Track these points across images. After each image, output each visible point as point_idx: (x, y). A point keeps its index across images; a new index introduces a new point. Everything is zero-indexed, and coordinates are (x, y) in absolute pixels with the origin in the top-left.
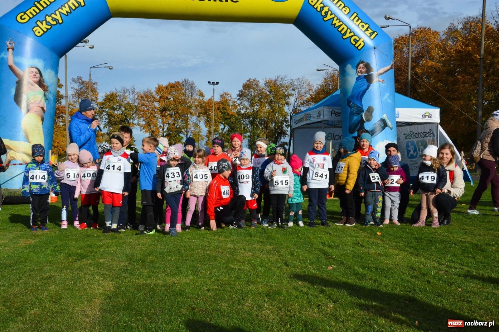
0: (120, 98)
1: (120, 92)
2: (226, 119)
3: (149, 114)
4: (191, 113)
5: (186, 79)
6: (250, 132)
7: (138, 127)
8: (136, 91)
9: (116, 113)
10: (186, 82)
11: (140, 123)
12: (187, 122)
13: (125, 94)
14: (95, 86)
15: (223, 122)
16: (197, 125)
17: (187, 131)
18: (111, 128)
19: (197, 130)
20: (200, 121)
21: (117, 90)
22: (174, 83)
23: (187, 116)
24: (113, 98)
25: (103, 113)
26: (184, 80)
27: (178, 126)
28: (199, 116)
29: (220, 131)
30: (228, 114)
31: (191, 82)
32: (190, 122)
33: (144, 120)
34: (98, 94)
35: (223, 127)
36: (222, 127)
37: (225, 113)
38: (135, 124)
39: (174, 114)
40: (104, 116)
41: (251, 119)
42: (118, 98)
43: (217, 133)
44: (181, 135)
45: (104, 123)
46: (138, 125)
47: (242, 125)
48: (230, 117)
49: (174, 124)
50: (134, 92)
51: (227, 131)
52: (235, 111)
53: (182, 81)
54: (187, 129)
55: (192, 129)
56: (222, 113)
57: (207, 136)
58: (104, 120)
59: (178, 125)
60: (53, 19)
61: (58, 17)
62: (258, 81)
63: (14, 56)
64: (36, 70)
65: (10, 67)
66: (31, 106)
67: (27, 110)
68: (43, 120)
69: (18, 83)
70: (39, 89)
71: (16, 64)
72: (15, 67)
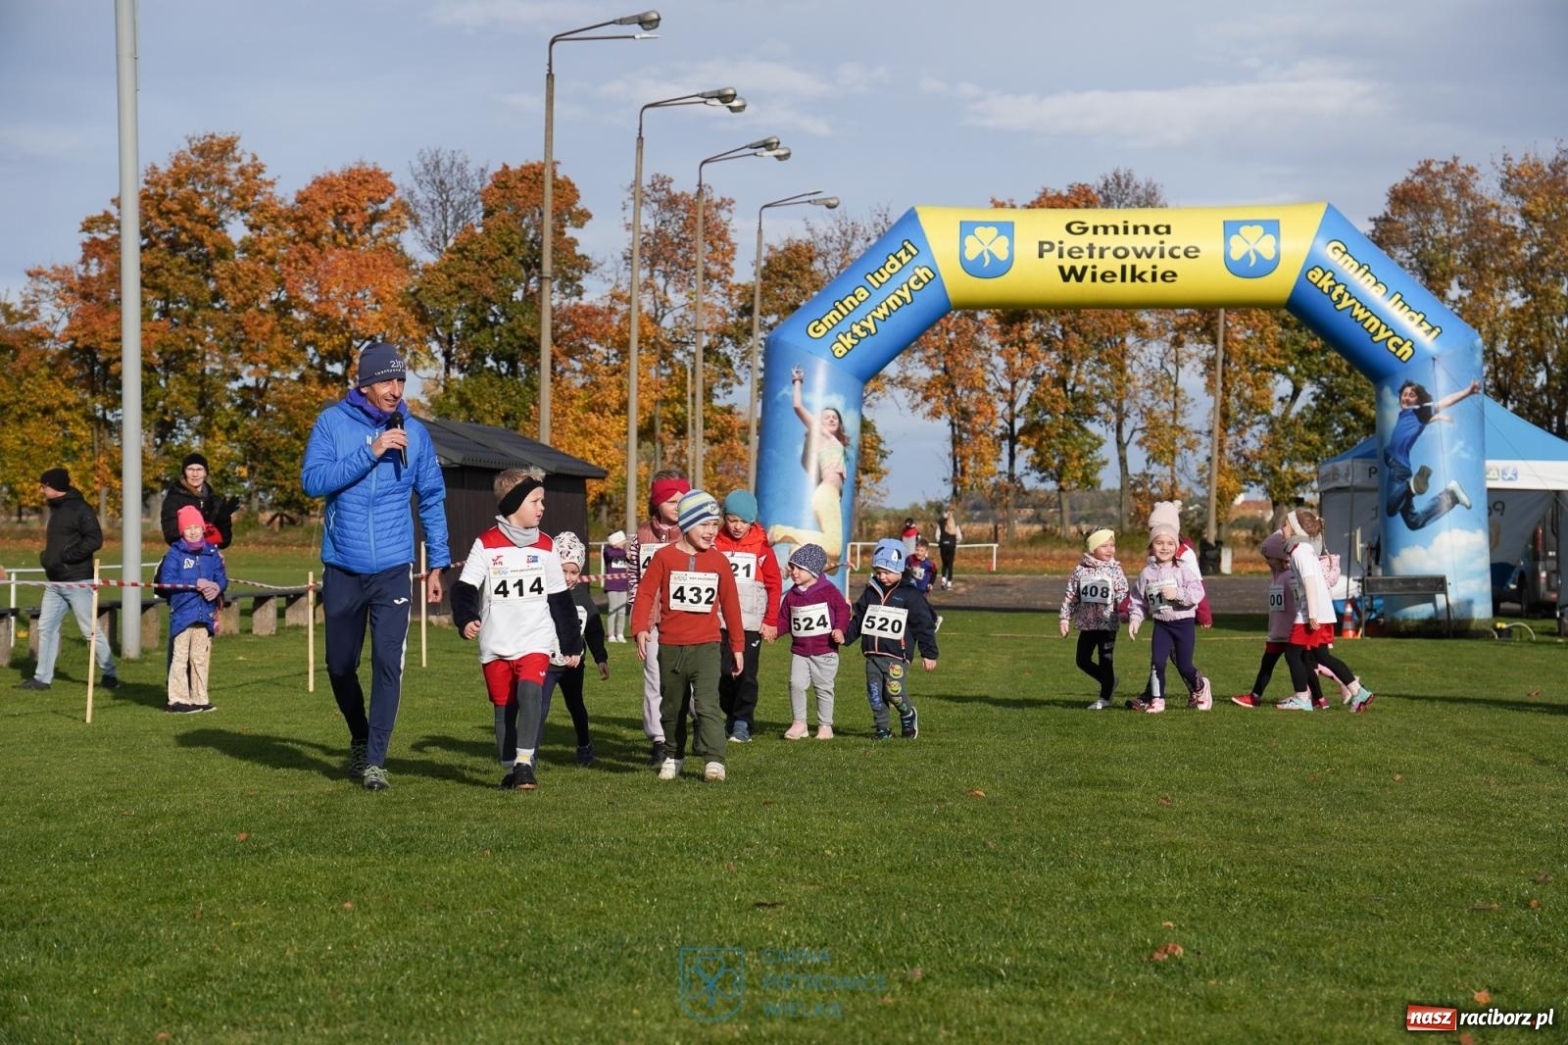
0: (825, 263)
1: (828, 239)
3: (952, 335)
5: (1122, 173)
7: (900, 393)
10: (1119, 185)
11: (909, 373)
12: (1122, 370)
14: (724, 215)
15: (1292, 369)
16: (1166, 385)
17: (1118, 409)
19: (1166, 407)
20: (1178, 363)
21: (811, 230)
22: (1065, 193)
24: (799, 266)
26: (1110, 177)
27: (1079, 389)
28: (1177, 343)
29: (1277, 411)
31: (1144, 186)
32: (1135, 369)
33: (928, 361)
34: (733, 251)
35: (1290, 391)
36: (1284, 387)
38: (891, 381)
39: (1064, 333)
42: (818, 265)
43: (1258, 418)
44: (1094, 428)
46: (904, 382)
49: (1061, 381)
51: (1308, 407)
53: (1102, 183)
54: (1119, 400)
55: (1145, 397)
57: (1212, 434)
59: (1078, 381)
60: (863, 329)
61: (870, 325)
62: (1471, 171)
63: (803, 391)
64: (833, 413)
65: (797, 411)
66: (825, 472)
67: (820, 480)
68: (841, 494)
69: (808, 435)
70: (839, 445)
71: (806, 404)
72: (804, 411)
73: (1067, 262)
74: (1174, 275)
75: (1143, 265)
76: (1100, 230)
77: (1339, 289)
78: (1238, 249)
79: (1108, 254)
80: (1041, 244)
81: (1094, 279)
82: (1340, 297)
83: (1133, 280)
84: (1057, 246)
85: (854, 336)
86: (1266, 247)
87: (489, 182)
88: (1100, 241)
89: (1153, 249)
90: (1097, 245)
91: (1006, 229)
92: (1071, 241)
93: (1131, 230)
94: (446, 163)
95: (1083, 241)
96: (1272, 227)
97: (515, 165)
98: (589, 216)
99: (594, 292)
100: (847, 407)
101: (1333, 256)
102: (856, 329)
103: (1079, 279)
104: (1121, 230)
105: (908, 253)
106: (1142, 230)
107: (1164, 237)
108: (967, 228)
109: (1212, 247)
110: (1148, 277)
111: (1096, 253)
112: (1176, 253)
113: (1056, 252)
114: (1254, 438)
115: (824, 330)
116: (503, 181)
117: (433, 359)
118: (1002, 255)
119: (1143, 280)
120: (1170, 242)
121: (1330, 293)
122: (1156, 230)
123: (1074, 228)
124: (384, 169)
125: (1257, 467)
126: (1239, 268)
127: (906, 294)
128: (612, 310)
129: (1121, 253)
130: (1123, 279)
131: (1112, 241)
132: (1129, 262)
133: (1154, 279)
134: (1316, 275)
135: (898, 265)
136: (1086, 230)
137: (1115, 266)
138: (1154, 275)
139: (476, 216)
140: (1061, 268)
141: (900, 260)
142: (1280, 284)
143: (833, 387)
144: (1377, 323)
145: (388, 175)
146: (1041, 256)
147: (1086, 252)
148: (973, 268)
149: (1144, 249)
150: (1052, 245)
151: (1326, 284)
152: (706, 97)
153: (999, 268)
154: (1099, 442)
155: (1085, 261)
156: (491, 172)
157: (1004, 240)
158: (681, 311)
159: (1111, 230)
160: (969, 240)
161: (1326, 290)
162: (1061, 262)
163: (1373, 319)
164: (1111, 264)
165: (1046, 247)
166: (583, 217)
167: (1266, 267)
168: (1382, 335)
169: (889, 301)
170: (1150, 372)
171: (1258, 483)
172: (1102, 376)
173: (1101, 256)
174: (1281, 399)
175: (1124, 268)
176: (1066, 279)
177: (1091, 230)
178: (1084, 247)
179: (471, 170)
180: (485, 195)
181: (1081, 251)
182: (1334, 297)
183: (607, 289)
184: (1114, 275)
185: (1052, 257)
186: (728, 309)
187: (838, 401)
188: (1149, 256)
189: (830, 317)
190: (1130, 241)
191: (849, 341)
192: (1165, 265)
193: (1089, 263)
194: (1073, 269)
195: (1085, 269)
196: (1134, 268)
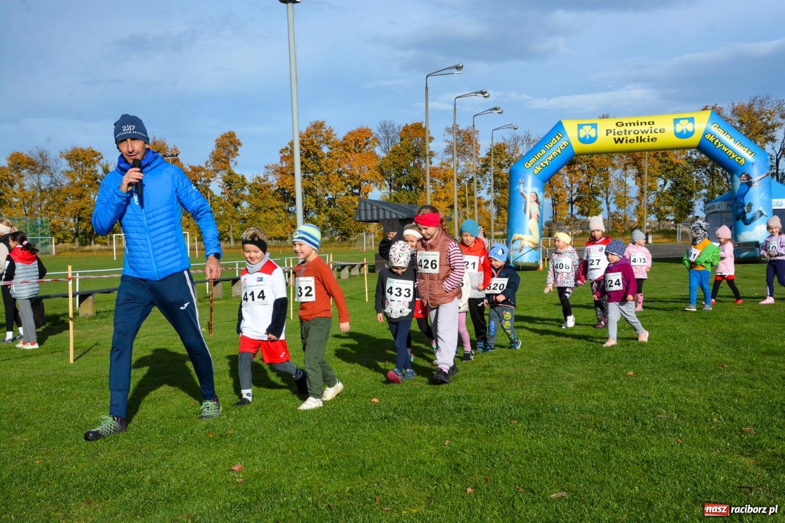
1: (510, 142)
2: (668, 170)
4: (613, 165)
6: (706, 187)
8: (532, 138)
9: (505, 172)
13: (517, 143)
14: (476, 136)
15: (664, 176)
16: (623, 183)
17: (606, 192)
18: (498, 194)
19: (622, 190)
20: (626, 176)
23: (607, 169)
24: (501, 151)
25: (487, 173)
27: (593, 186)
28: (625, 169)
29: (659, 190)
30: (672, 163)
32: (612, 179)
35: (663, 183)
36: (661, 182)
37: (666, 162)
39: (588, 168)
40: (488, 178)
41: (709, 168)
43: (653, 192)
44: (599, 198)
45: (488, 186)
47: (693, 178)
48: (675, 167)
49: (587, 183)
50: (528, 139)
51: (669, 188)
52: (682, 158)
54: (607, 189)
55: (615, 188)
56: (661, 162)
57: (638, 198)
58: (488, 183)
59: (593, 183)
60: (544, 164)
61: (547, 163)
62: (721, 108)
63: (524, 187)
64: (534, 194)
65: (522, 194)
66: (532, 215)
67: (531, 217)
68: (538, 222)
69: (526, 202)
70: (536, 205)
71: (525, 191)
72: (524, 193)
73: (617, 137)
74: (656, 139)
75: (645, 136)
76: (628, 125)
77: (717, 141)
78: (679, 128)
79: (632, 133)
80: (607, 130)
81: (627, 142)
82: (717, 143)
83: (641, 141)
84: (613, 131)
85: (541, 166)
86: (690, 127)
87: (401, 130)
88: (629, 128)
89: (648, 130)
90: (628, 130)
91: (594, 126)
92: (618, 129)
93: (640, 124)
94: (388, 124)
95: (622, 129)
96: (691, 120)
97: (409, 124)
98: (433, 139)
99: (436, 162)
100: (539, 191)
101: (714, 129)
102: (542, 164)
103: (621, 142)
104: (636, 124)
105: (559, 136)
106: (644, 124)
107: (652, 126)
108: (580, 127)
109: (670, 128)
110: (646, 140)
111: (627, 133)
112: (656, 131)
113: (613, 133)
114: (652, 199)
115: (530, 165)
116: (406, 129)
117: (386, 186)
118: (593, 135)
119: (645, 142)
120: (654, 127)
121: (713, 142)
122: (649, 123)
123: (619, 124)
124: (370, 128)
125: (653, 208)
126: (680, 135)
127: (559, 151)
128: (441, 168)
129: (636, 132)
130: (637, 141)
131: (633, 128)
132: (639, 135)
133: (648, 141)
134: (708, 136)
135: (556, 141)
136: (623, 125)
137: (634, 137)
138: (649, 139)
139: (398, 141)
140: (615, 139)
141: (556, 139)
142: (695, 139)
143: (534, 185)
144: (731, 152)
145: (371, 130)
146: (607, 135)
147: (624, 133)
148: (583, 140)
149: (645, 130)
150: (611, 130)
151: (712, 139)
152: (476, 93)
153: (592, 140)
154: (600, 203)
155: (623, 136)
156: (402, 127)
157: (594, 130)
158: (464, 167)
159: (632, 124)
160: (581, 131)
161: (712, 141)
162: (615, 137)
163: (730, 151)
164: (633, 136)
165: (609, 131)
166: (431, 139)
167: (689, 134)
168: (733, 156)
169: (553, 154)
170: (617, 179)
171: (654, 213)
172: (601, 181)
173: (629, 134)
174: (660, 186)
175: (637, 137)
176: (616, 142)
177: (625, 125)
178: (623, 130)
179: (396, 126)
180: (400, 134)
181: (622, 132)
182: (715, 144)
183: (439, 161)
184: (634, 140)
185: (611, 135)
186: (479, 166)
187: (536, 190)
188: (647, 133)
189: (532, 160)
190: (639, 128)
191: (539, 168)
192: (652, 136)
193: (625, 136)
194: (619, 139)
195: (623, 139)
196: (641, 137)
